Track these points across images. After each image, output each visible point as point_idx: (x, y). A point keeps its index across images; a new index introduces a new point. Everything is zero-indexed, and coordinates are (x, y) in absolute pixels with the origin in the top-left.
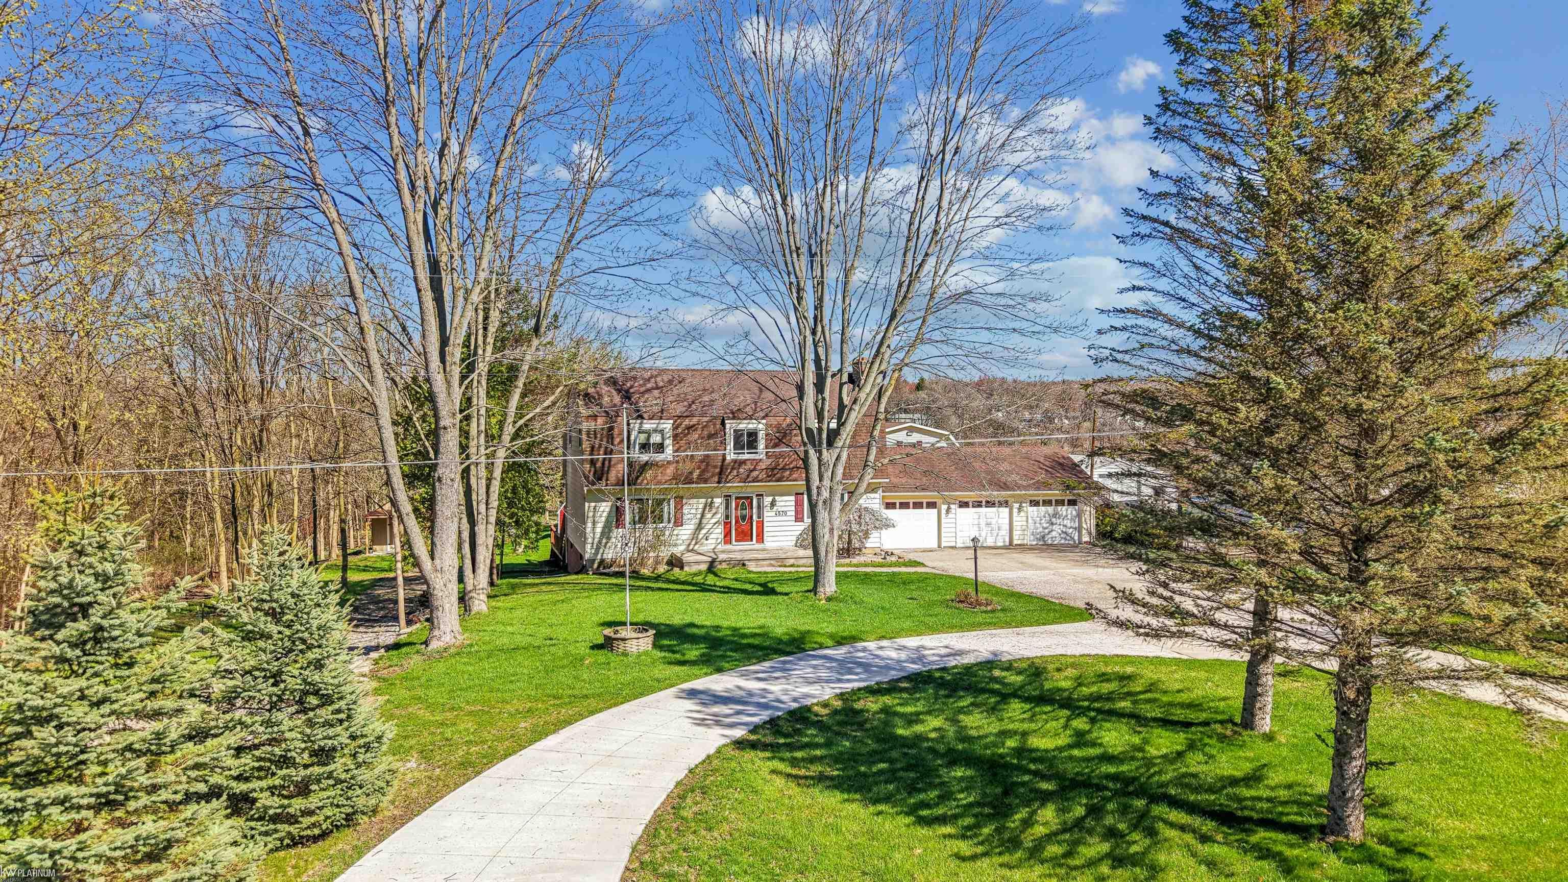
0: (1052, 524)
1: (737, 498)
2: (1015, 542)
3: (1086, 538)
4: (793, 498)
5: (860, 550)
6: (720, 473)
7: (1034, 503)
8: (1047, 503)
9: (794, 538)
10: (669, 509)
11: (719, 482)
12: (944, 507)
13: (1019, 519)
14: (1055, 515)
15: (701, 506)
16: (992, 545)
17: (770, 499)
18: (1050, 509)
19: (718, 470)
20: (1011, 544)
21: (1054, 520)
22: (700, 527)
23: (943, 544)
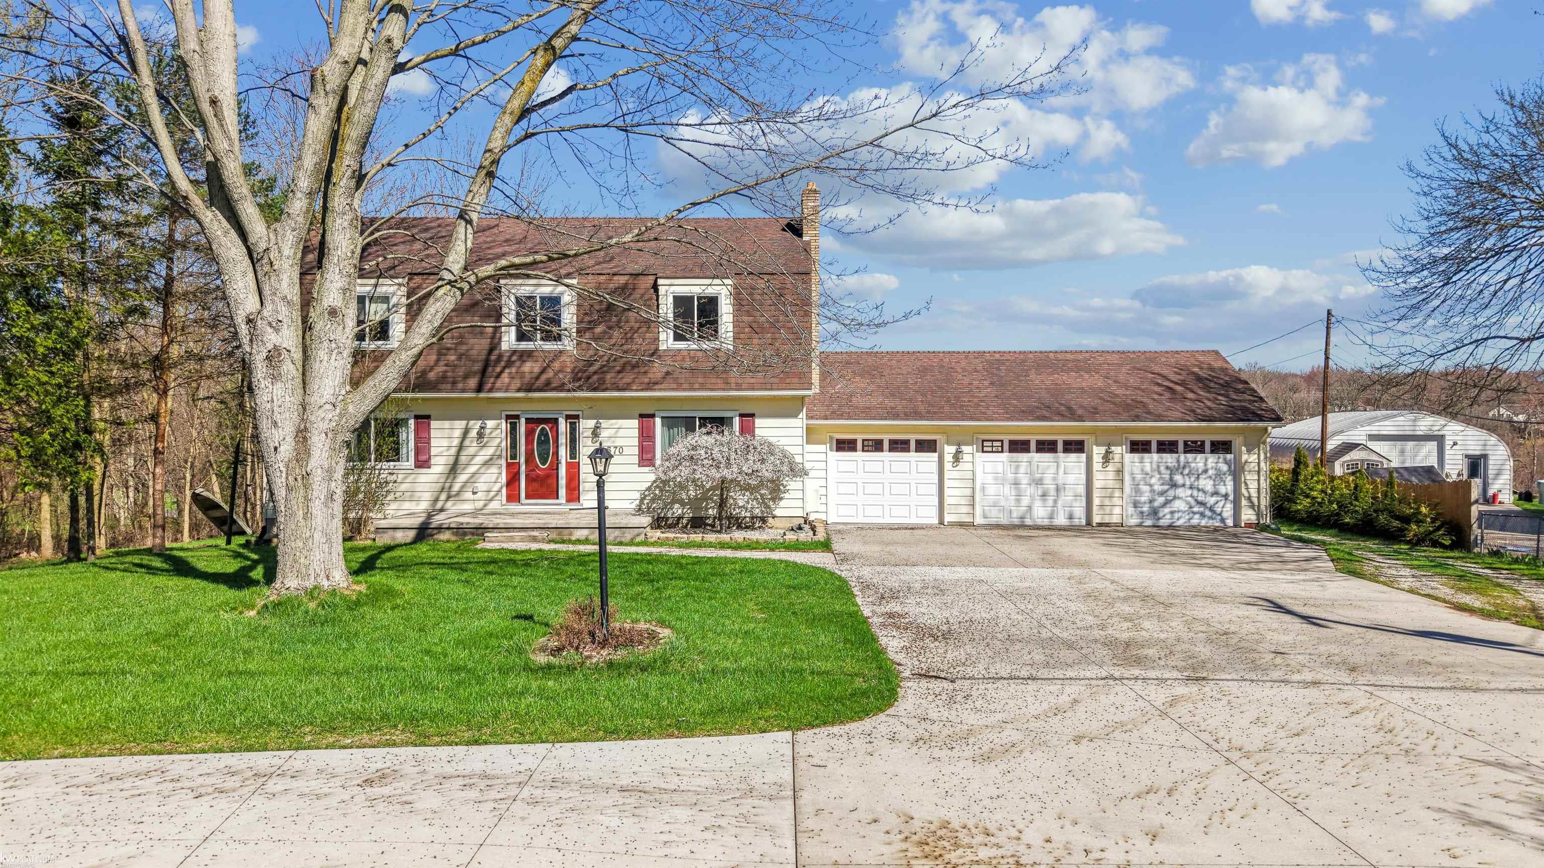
0: (1174, 485)
1: (528, 421)
2: (1096, 519)
3: (1248, 515)
4: (635, 423)
5: (763, 520)
6: (484, 372)
7: (1139, 447)
8: (1166, 447)
9: (637, 496)
10: (408, 436)
11: (479, 389)
12: (949, 450)
13: (1103, 478)
14: (1179, 468)
15: (458, 433)
16: (1046, 522)
17: (591, 423)
18: (1169, 459)
19: (478, 367)
20: (1089, 523)
21: (1178, 478)
22: (454, 469)
23: (948, 518)
